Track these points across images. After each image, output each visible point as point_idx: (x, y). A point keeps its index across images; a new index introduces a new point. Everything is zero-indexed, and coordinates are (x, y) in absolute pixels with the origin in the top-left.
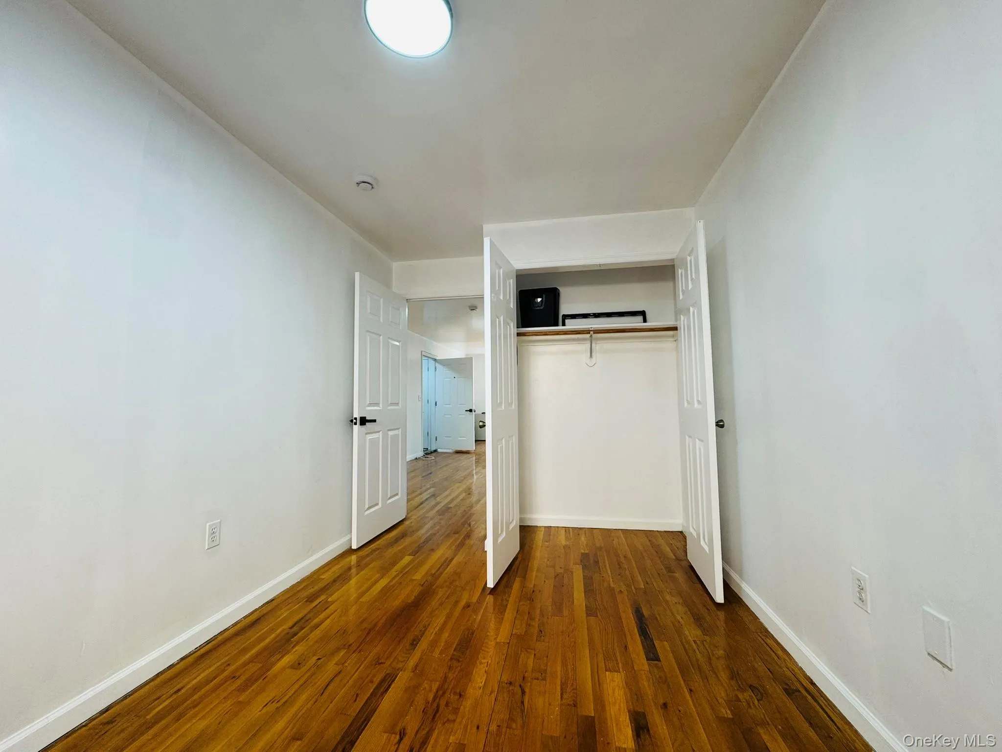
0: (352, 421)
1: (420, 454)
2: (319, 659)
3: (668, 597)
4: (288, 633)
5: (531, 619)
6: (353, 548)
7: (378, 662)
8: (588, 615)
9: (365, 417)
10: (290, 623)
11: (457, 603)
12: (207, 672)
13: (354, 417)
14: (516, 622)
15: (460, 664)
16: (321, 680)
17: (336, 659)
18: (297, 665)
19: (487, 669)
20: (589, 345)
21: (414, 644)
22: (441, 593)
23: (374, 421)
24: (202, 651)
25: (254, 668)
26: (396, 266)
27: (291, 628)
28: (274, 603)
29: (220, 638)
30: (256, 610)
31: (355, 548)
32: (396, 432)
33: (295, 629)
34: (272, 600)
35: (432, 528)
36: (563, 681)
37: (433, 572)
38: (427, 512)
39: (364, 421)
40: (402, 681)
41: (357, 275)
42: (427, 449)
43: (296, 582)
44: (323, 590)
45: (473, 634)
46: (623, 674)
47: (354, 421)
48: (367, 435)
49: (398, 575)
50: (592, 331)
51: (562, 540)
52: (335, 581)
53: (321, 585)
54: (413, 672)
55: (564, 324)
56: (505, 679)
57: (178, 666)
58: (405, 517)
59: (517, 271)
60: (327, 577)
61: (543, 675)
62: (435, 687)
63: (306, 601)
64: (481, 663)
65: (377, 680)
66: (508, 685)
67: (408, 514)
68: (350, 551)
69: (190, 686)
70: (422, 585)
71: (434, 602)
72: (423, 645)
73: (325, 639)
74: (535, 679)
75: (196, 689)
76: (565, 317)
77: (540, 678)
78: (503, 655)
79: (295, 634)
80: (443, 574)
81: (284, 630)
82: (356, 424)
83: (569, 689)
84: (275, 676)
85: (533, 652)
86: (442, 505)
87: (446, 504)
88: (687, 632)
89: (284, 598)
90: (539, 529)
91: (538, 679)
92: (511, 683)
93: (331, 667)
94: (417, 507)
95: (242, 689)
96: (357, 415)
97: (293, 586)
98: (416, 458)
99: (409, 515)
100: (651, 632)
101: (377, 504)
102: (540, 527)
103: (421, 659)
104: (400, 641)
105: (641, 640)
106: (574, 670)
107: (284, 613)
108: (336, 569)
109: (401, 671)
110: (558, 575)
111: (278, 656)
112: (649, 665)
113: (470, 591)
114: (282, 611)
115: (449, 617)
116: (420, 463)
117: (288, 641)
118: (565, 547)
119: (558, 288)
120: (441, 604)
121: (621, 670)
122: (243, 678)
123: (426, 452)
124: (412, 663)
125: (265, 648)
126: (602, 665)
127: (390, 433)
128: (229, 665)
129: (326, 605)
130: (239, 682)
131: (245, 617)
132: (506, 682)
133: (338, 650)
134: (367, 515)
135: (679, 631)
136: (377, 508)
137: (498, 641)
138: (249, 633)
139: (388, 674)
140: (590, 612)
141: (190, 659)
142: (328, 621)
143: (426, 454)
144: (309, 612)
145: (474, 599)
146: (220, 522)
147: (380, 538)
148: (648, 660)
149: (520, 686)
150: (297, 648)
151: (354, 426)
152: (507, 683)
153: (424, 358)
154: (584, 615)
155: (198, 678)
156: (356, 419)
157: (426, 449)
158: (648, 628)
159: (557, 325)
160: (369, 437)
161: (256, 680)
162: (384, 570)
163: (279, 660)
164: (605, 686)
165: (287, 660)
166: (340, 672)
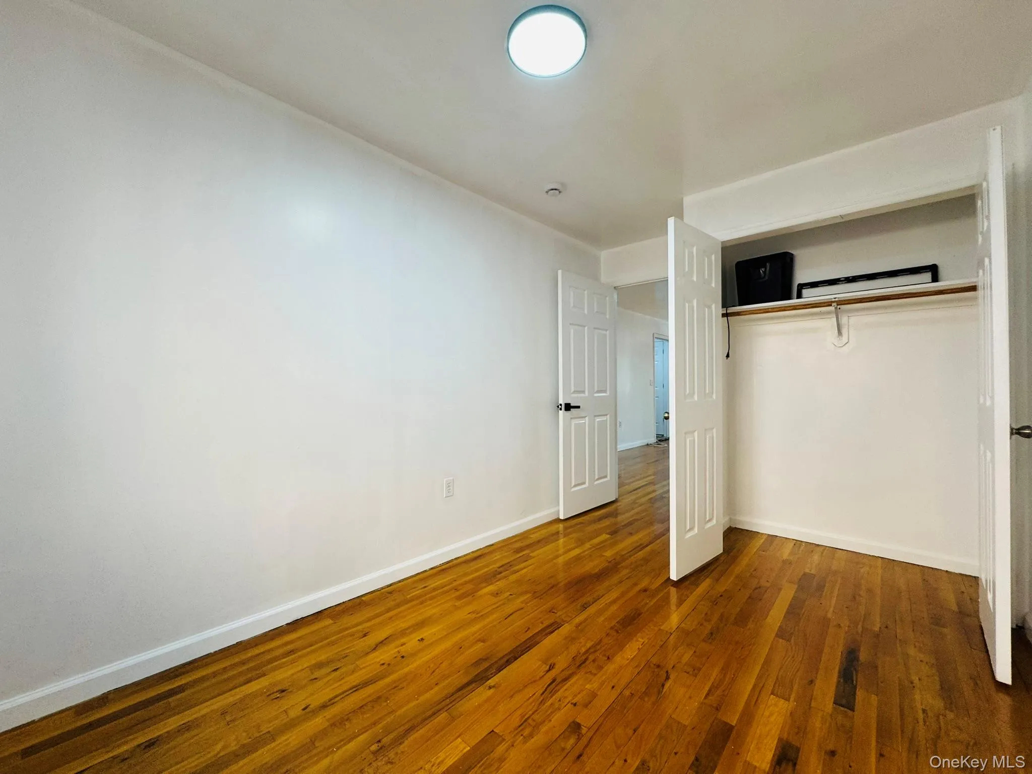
0: (558, 407)
1: (653, 440)
2: (511, 595)
3: (912, 651)
4: (496, 571)
5: (706, 620)
6: (560, 518)
7: (551, 611)
8: (777, 635)
9: (570, 404)
10: (498, 565)
11: (636, 584)
12: (441, 582)
13: (560, 403)
14: (688, 618)
15: (618, 635)
16: (509, 609)
17: (522, 599)
18: (496, 594)
19: (641, 647)
20: (835, 319)
21: (584, 607)
22: (625, 572)
23: (578, 407)
24: (444, 567)
25: (470, 587)
26: (604, 255)
27: (499, 568)
28: (492, 548)
29: (455, 562)
30: (481, 549)
31: (562, 518)
32: (604, 418)
33: (501, 569)
34: (492, 545)
35: (637, 513)
36: (715, 685)
37: (623, 553)
38: (640, 498)
39: (568, 407)
40: (566, 629)
41: (560, 272)
42: (663, 435)
43: (512, 535)
44: (528, 546)
45: (640, 614)
46: (792, 704)
47: (560, 407)
48: (573, 420)
49: (590, 549)
50: (834, 302)
51: (786, 553)
52: (539, 541)
53: (528, 542)
54: (576, 627)
55: (799, 296)
56: (655, 660)
57: (428, 572)
58: (614, 499)
59: (723, 243)
60: (535, 537)
61: (696, 671)
62: (589, 645)
63: (514, 552)
64: (637, 641)
65: (547, 623)
66: (655, 667)
67: (619, 496)
68: (558, 521)
69: (432, 586)
70: (610, 562)
71: (615, 579)
72: (592, 610)
73: (519, 582)
74: (685, 672)
75: (435, 589)
76: (801, 287)
77: (691, 673)
78: (661, 641)
79: (501, 573)
80: (632, 558)
81: (494, 568)
82: (561, 409)
83: (719, 692)
84: (481, 596)
85: (695, 649)
86: (658, 493)
87: (661, 493)
88: (917, 697)
89: (499, 546)
90: (759, 536)
91: (688, 673)
92: (658, 666)
93: (518, 603)
94: (631, 492)
95: (459, 598)
96: (561, 401)
97: (509, 539)
98: (648, 444)
99: (620, 498)
100: (859, 680)
101: (584, 483)
102: (762, 534)
103: (586, 620)
104: (572, 602)
105: (839, 682)
106: (733, 680)
107: (497, 556)
108: (544, 532)
109: (567, 623)
110: (760, 587)
111: (484, 585)
112: (834, 708)
113: (653, 578)
114: (496, 554)
115: (623, 594)
116: (651, 449)
117: (494, 576)
118: (784, 562)
119: (790, 251)
120: (621, 582)
121: (792, 699)
122: (461, 591)
123: (659, 439)
124: (577, 620)
125: (479, 577)
126: (770, 686)
127: (598, 419)
128: (455, 580)
129: (527, 558)
130: (458, 593)
131: (473, 552)
132: (654, 663)
133: (526, 592)
134: (573, 492)
135: (906, 690)
136: (583, 486)
137: (661, 628)
138: (472, 564)
139: (556, 622)
140: (782, 634)
141: (434, 571)
142: (525, 570)
143: (659, 441)
144: (514, 560)
145: (654, 587)
146: (453, 480)
147: (586, 515)
148: (835, 703)
149: (667, 672)
150: (498, 583)
151: (560, 411)
152: (655, 665)
153: (656, 340)
154: (773, 635)
155: (436, 584)
156: (561, 405)
157: (658, 436)
158: (857, 675)
159: (790, 298)
160: (574, 422)
161: (468, 595)
162: (580, 542)
163: (485, 587)
164: (762, 706)
165: (491, 588)
166: (522, 609)
